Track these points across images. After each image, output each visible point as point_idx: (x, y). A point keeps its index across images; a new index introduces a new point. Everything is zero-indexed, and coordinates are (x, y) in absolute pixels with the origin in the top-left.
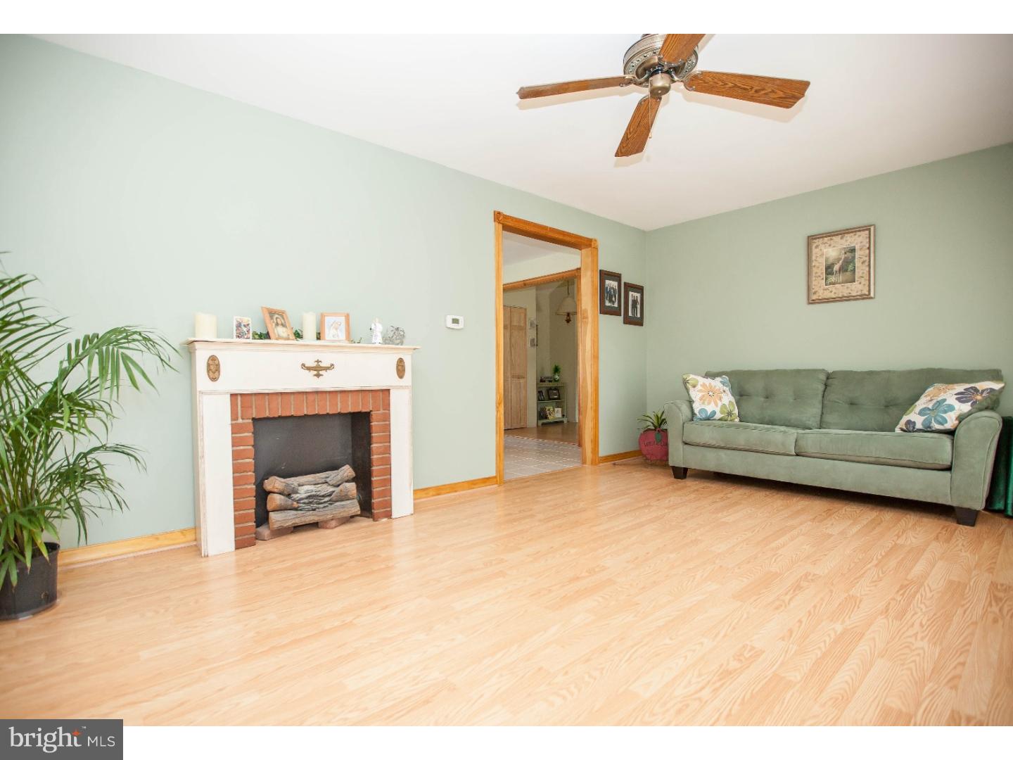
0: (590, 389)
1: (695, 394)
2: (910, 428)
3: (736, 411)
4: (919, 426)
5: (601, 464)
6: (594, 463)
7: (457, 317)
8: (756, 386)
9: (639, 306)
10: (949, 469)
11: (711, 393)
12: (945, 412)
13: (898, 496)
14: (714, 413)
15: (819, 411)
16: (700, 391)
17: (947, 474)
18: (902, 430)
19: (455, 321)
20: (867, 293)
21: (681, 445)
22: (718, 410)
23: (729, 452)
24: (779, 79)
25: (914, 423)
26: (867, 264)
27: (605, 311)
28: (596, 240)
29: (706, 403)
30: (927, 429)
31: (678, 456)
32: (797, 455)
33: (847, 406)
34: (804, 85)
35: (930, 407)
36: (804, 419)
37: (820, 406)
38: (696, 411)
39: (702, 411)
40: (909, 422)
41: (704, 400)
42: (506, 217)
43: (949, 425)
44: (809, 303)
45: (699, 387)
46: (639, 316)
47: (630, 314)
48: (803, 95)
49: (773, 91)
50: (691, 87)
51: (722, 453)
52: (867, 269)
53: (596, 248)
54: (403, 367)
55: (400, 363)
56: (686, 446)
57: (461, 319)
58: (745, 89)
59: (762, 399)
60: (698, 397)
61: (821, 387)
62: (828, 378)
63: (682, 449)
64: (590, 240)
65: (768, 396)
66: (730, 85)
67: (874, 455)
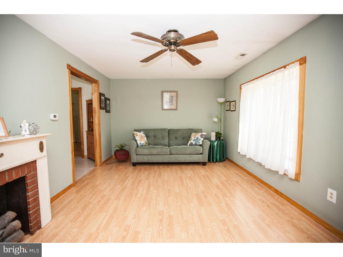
0: (98, 138)
1: (137, 138)
2: (191, 144)
3: (147, 143)
4: (194, 144)
5: (103, 165)
6: (101, 165)
7: (55, 114)
8: (152, 134)
9: (109, 106)
10: (201, 154)
11: (142, 138)
12: (199, 140)
13: (193, 162)
14: (143, 144)
15: (168, 140)
16: (139, 137)
17: (202, 155)
18: (189, 145)
19: (55, 116)
20: (176, 109)
21: (135, 156)
22: (144, 142)
23: (151, 156)
24: (197, 59)
25: (193, 143)
26: (176, 101)
27: (101, 108)
28: (98, 81)
29: (141, 141)
30: (196, 145)
31: (135, 158)
32: (170, 154)
33: (175, 139)
34: (200, 62)
35: (195, 139)
36: (165, 143)
37: (168, 139)
38: (139, 144)
39: (140, 143)
40: (191, 143)
41: (140, 140)
42: (72, 68)
43: (201, 143)
44: (162, 110)
45: (138, 136)
46: (109, 109)
47: (107, 109)
48: (198, 64)
49: (194, 61)
50: (178, 52)
51: (149, 156)
52: (176, 102)
53: (99, 84)
54: (43, 145)
55: (41, 144)
56: (137, 156)
57: (57, 115)
58: (189, 58)
59: (153, 138)
60: (138, 140)
61: (168, 134)
62: (168, 131)
63: (136, 157)
64: (97, 81)
65: (155, 137)
66: (187, 55)
67: (188, 152)
